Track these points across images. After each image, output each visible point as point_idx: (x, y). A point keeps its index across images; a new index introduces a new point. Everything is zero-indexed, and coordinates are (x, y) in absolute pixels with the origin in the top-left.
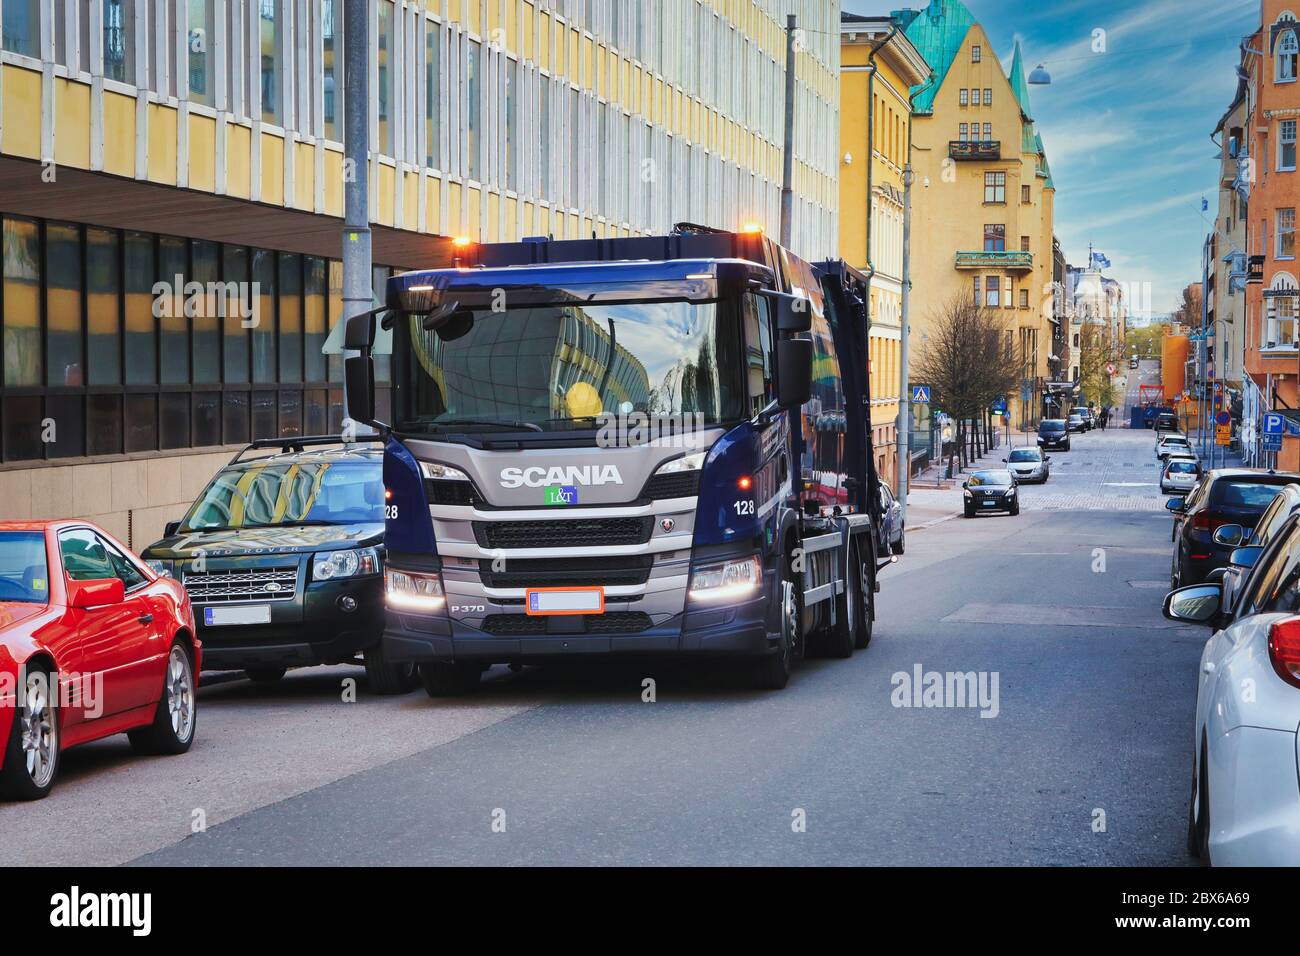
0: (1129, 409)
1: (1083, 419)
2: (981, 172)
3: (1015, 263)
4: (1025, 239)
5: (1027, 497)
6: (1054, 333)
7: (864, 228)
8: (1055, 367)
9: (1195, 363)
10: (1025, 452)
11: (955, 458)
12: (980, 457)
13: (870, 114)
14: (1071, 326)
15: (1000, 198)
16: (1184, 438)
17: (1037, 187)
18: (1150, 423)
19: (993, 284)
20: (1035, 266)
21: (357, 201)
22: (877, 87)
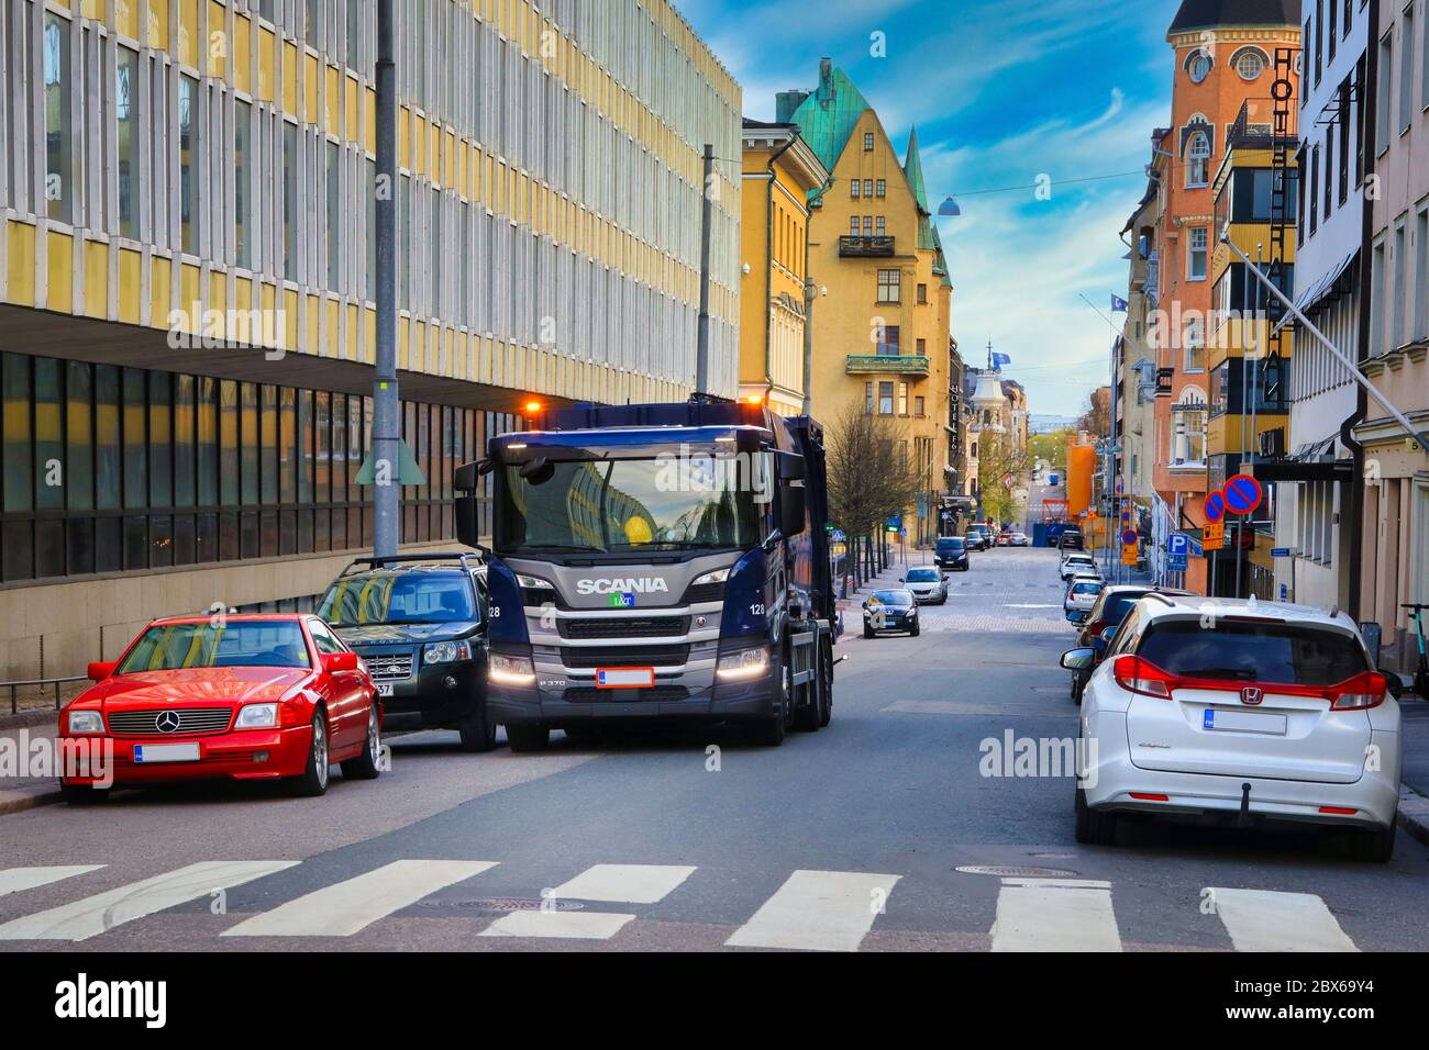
0: (1032, 525)
1: (982, 536)
2: (875, 269)
3: (910, 368)
4: (921, 342)
5: (929, 619)
6: (951, 443)
7: (763, 340)
8: (952, 480)
9: (1102, 477)
10: (923, 571)
11: (850, 577)
12: (874, 576)
13: (769, 223)
14: (968, 434)
15: (894, 297)
16: (1090, 557)
17: (933, 285)
18: (1054, 541)
19: (887, 389)
20: (932, 371)
21: (386, 356)
22: (776, 195)
